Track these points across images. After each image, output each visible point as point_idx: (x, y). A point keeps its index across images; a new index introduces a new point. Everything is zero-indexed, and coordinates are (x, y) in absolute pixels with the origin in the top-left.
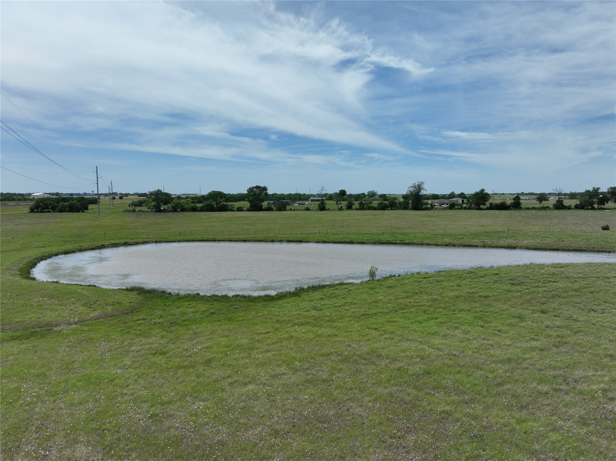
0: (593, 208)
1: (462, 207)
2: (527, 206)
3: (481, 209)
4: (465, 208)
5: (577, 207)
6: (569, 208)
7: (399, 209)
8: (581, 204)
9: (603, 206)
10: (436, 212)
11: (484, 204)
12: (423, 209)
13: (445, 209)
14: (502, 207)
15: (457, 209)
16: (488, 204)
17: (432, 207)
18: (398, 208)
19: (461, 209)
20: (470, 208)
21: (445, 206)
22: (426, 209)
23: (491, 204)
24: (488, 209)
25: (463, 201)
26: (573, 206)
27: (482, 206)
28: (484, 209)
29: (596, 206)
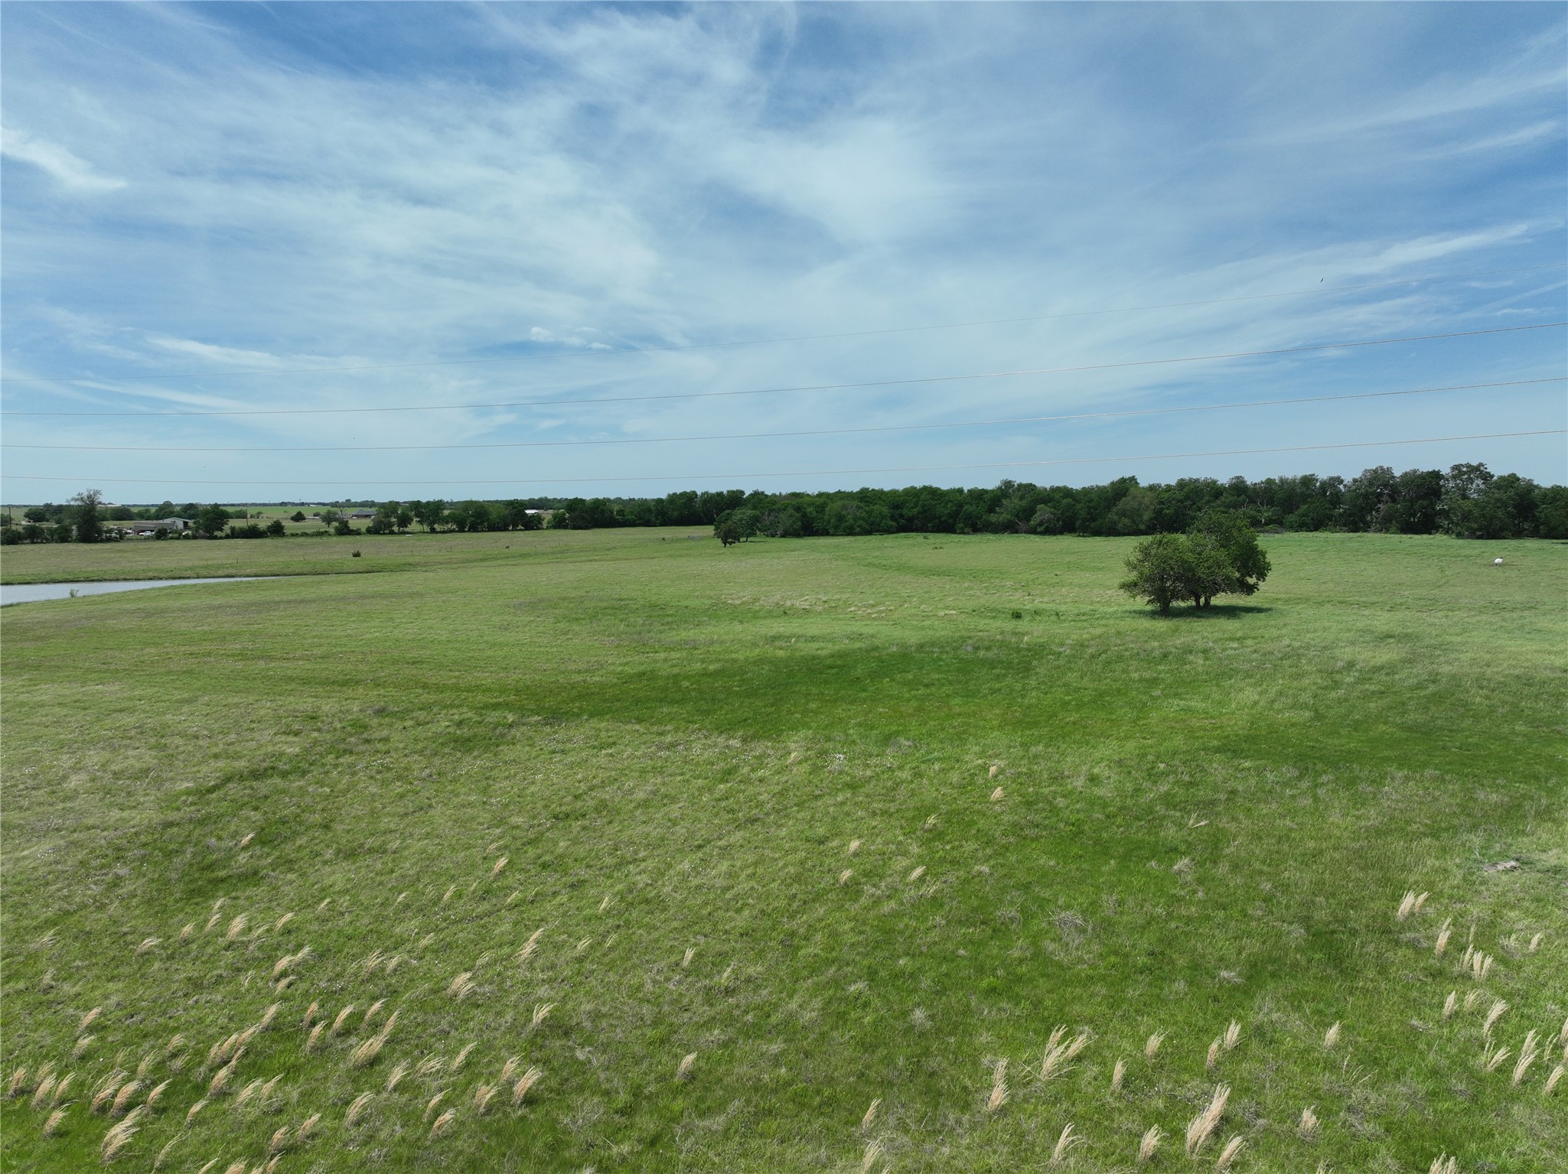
0: (392, 533)
1: (180, 534)
2: (294, 532)
3: (216, 538)
4: (187, 537)
5: (369, 531)
6: (358, 533)
7: (48, 541)
8: (374, 527)
9: (406, 530)
10: (131, 545)
11: (221, 530)
12: (102, 541)
13: (147, 539)
14: (252, 533)
15: (172, 538)
16: (227, 529)
17: (121, 537)
18: (47, 539)
19: (178, 538)
20: (195, 537)
21: (148, 533)
22: (109, 540)
23: (233, 529)
24: (227, 537)
25: (186, 524)
26: (364, 530)
27: (218, 533)
28: (221, 538)
29: (395, 529)
